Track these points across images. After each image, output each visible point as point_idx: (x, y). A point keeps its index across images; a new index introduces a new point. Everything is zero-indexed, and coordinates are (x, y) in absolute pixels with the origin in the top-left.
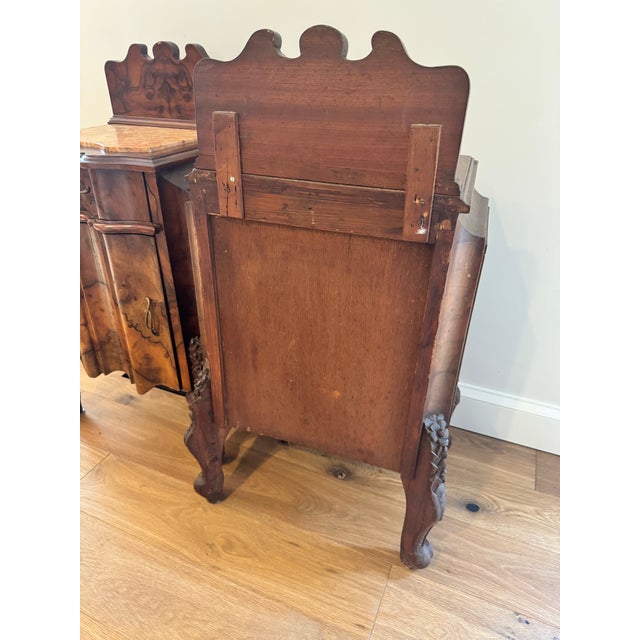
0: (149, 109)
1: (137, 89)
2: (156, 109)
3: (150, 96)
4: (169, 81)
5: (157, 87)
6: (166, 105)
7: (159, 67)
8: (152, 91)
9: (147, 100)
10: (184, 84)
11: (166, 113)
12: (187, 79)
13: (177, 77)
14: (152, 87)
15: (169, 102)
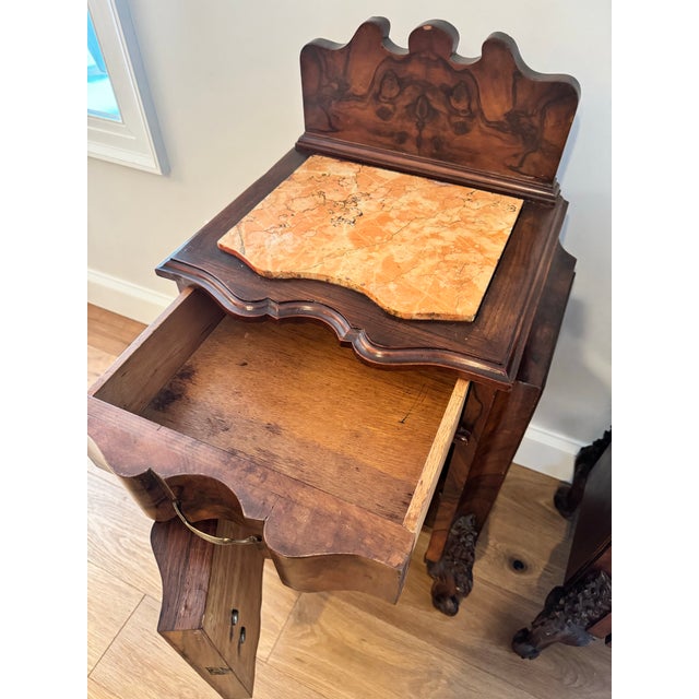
0: (378, 133)
1: (362, 98)
2: (391, 135)
3: (383, 114)
4: (429, 96)
5: (403, 102)
6: (414, 132)
7: (416, 70)
8: (390, 107)
9: (378, 120)
10: (462, 106)
11: (410, 145)
12: (470, 99)
13: (449, 92)
14: (391, 100)
15: (420, 127)
